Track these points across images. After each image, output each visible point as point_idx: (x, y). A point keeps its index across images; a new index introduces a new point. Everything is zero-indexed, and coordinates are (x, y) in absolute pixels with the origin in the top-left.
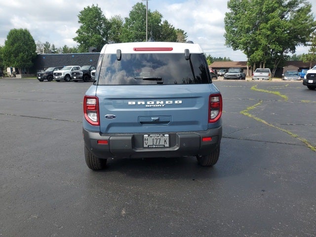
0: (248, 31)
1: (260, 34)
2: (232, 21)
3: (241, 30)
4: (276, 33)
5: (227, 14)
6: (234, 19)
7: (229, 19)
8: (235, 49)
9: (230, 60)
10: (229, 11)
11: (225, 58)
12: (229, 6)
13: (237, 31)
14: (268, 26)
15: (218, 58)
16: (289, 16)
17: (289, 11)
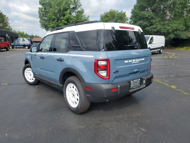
0: (54, 20)
1: (61, 22)
2: (43, 13)
3: (50, 19)
4: (70, 23)
5: (39, 8)
6: (44, 12)
7: (41, 11)
8: (47, 31)
9: (38, 37)
10: (41, 6)
11: (36, 36)
12: (40, 4)
13: (47, 20)
14: (65, 18)
15: (31, 35)
16: (74, 14)
17: (74, 11)
